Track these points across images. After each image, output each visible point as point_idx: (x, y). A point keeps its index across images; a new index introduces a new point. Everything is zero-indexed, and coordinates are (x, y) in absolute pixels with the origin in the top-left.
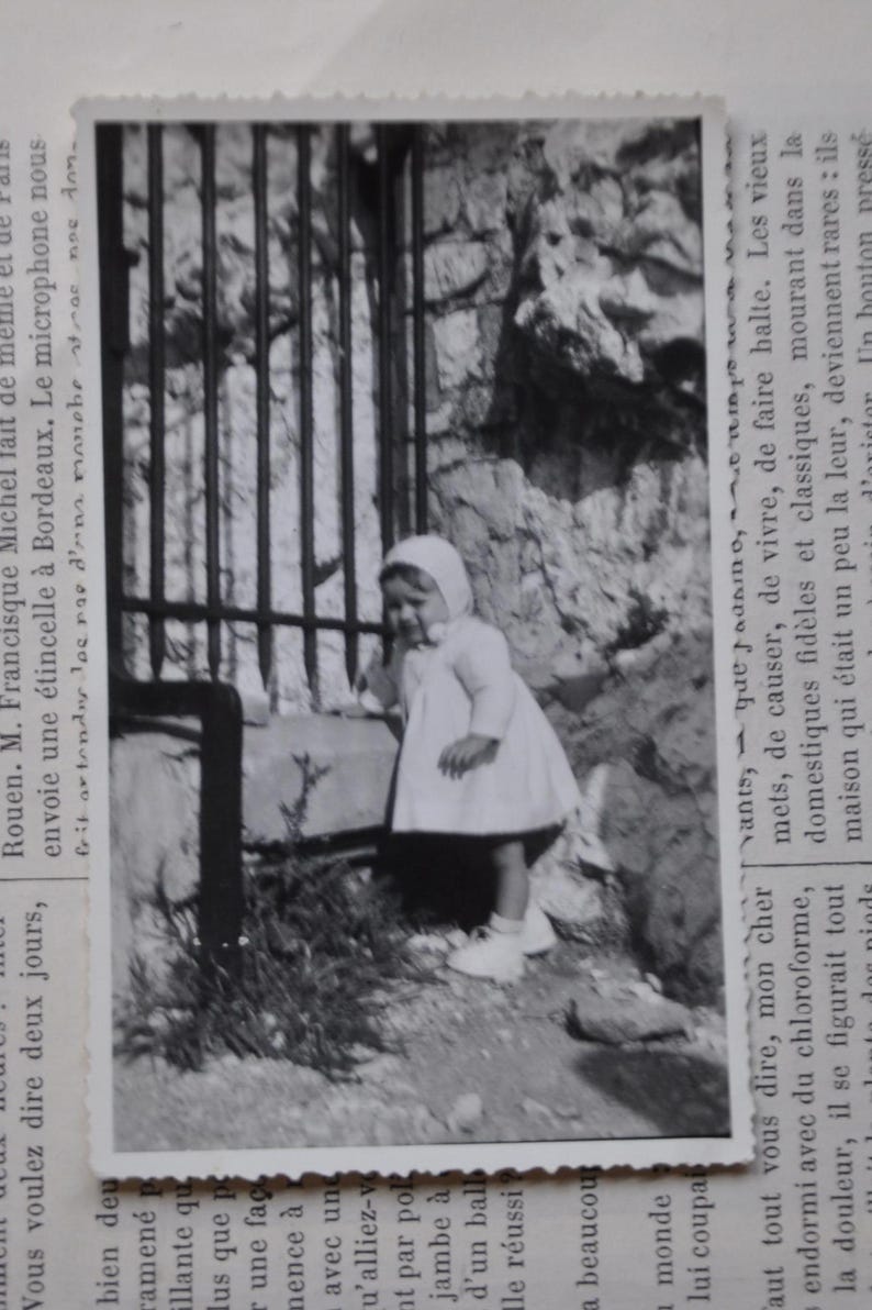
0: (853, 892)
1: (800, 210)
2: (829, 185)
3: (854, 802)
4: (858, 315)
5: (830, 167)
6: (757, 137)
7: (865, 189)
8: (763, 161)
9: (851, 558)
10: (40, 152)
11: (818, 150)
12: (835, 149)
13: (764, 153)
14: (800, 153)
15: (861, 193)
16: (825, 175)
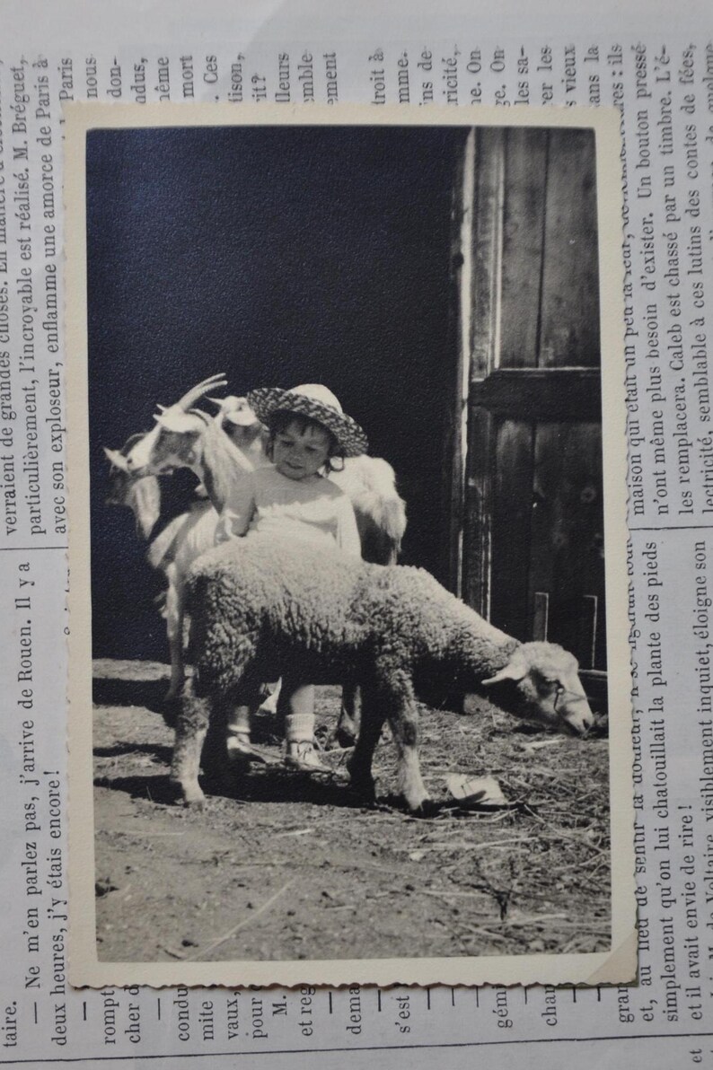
0: (639, 548)
1: (598, 97)
2: (617, 80)
3: (638, 489)
4: (637, 167)
5: (617, 68)
6: (569, 48)
7: (640, 82)
8: (574, 64)
9: (635, 328)
10: (92, 66)
11: (609, 57)
12: (621, 56)
13: (573, 59)
14: (597, 59)
15: (638, 85)
16: (614, 74)
